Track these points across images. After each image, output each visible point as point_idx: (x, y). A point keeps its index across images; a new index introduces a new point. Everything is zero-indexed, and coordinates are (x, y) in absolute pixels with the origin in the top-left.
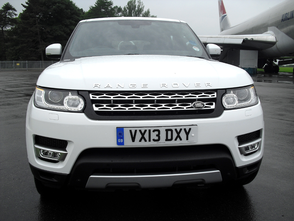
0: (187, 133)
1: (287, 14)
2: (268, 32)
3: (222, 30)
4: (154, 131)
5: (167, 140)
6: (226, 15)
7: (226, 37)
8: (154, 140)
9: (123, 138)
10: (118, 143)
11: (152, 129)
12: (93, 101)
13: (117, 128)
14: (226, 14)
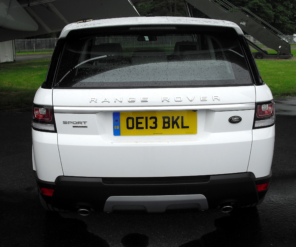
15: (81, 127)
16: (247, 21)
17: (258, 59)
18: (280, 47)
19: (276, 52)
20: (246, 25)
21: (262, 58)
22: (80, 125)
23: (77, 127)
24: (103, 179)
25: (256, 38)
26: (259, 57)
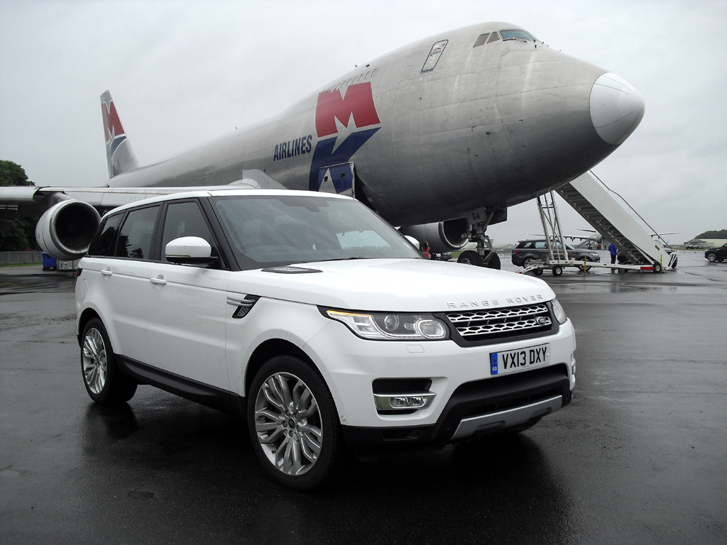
0: (544, 353)
1: (285, 144)
2: (244, 181)
3: (115, 172)
4: (522, 353)
5: (531, 363)
6: (125, 137)
7: (148, 192)
8: (522, 364)
9: (496, 365)
10: (492, 372)
11: (520, 351)
12: (457, 325)
13: (490, 354)
14: (124, 135)
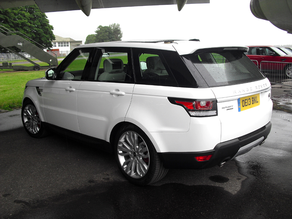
15: (230, 109)
16: (23, 42)
17: (36, 70)
18: (51, 60)
19: (48, 65)
20: (23, 45)
21: (39, 70)
22: (230, 108)
23: (229, 109)
24: (239, 138)
25: (32, 55)
26: (37, 69)
